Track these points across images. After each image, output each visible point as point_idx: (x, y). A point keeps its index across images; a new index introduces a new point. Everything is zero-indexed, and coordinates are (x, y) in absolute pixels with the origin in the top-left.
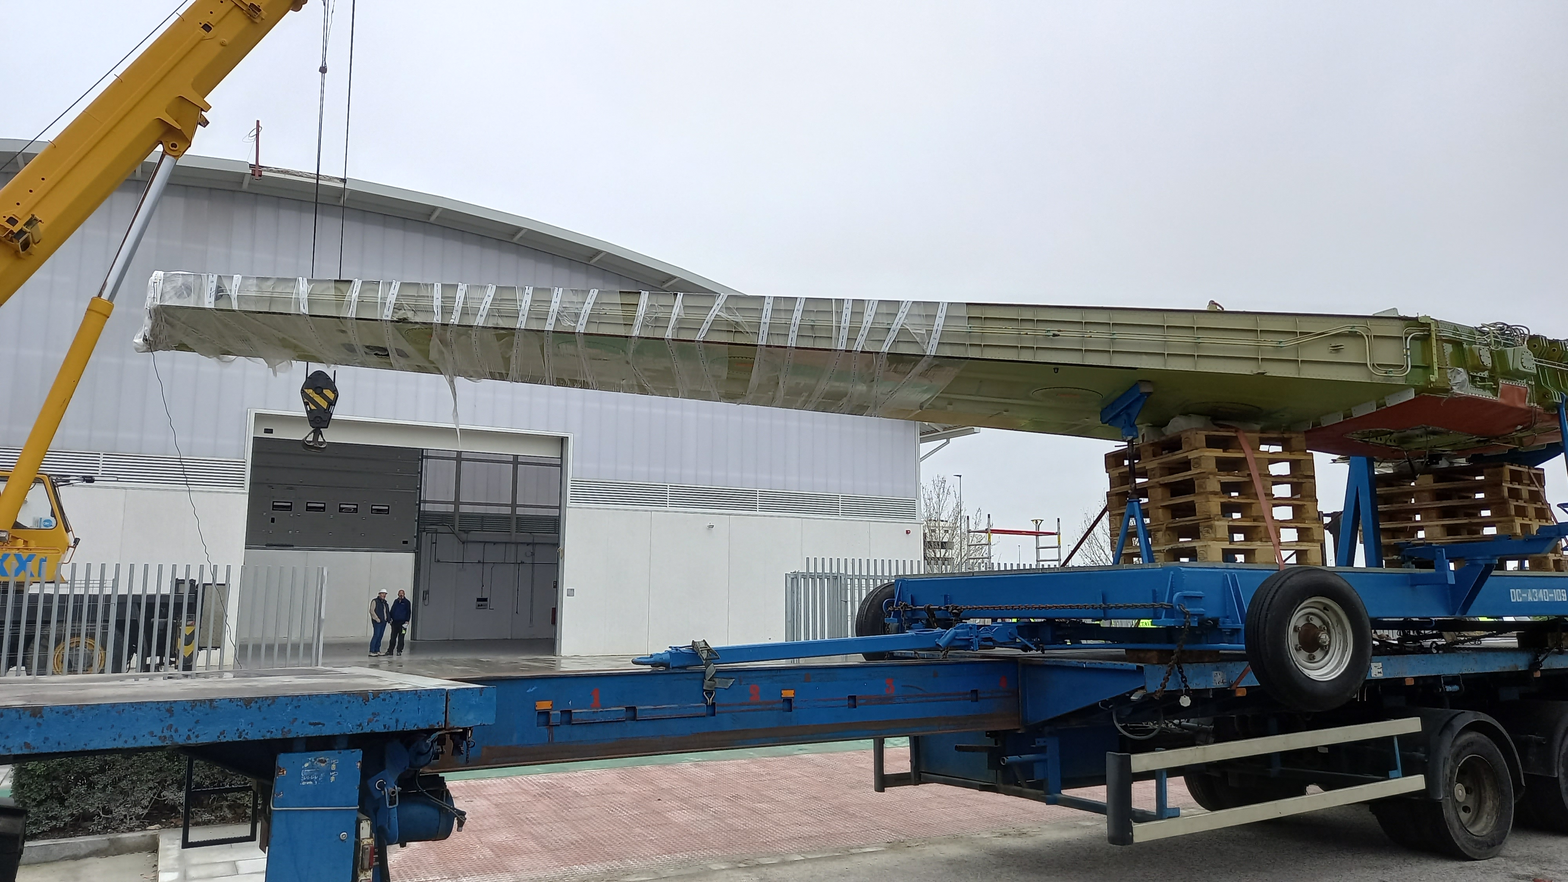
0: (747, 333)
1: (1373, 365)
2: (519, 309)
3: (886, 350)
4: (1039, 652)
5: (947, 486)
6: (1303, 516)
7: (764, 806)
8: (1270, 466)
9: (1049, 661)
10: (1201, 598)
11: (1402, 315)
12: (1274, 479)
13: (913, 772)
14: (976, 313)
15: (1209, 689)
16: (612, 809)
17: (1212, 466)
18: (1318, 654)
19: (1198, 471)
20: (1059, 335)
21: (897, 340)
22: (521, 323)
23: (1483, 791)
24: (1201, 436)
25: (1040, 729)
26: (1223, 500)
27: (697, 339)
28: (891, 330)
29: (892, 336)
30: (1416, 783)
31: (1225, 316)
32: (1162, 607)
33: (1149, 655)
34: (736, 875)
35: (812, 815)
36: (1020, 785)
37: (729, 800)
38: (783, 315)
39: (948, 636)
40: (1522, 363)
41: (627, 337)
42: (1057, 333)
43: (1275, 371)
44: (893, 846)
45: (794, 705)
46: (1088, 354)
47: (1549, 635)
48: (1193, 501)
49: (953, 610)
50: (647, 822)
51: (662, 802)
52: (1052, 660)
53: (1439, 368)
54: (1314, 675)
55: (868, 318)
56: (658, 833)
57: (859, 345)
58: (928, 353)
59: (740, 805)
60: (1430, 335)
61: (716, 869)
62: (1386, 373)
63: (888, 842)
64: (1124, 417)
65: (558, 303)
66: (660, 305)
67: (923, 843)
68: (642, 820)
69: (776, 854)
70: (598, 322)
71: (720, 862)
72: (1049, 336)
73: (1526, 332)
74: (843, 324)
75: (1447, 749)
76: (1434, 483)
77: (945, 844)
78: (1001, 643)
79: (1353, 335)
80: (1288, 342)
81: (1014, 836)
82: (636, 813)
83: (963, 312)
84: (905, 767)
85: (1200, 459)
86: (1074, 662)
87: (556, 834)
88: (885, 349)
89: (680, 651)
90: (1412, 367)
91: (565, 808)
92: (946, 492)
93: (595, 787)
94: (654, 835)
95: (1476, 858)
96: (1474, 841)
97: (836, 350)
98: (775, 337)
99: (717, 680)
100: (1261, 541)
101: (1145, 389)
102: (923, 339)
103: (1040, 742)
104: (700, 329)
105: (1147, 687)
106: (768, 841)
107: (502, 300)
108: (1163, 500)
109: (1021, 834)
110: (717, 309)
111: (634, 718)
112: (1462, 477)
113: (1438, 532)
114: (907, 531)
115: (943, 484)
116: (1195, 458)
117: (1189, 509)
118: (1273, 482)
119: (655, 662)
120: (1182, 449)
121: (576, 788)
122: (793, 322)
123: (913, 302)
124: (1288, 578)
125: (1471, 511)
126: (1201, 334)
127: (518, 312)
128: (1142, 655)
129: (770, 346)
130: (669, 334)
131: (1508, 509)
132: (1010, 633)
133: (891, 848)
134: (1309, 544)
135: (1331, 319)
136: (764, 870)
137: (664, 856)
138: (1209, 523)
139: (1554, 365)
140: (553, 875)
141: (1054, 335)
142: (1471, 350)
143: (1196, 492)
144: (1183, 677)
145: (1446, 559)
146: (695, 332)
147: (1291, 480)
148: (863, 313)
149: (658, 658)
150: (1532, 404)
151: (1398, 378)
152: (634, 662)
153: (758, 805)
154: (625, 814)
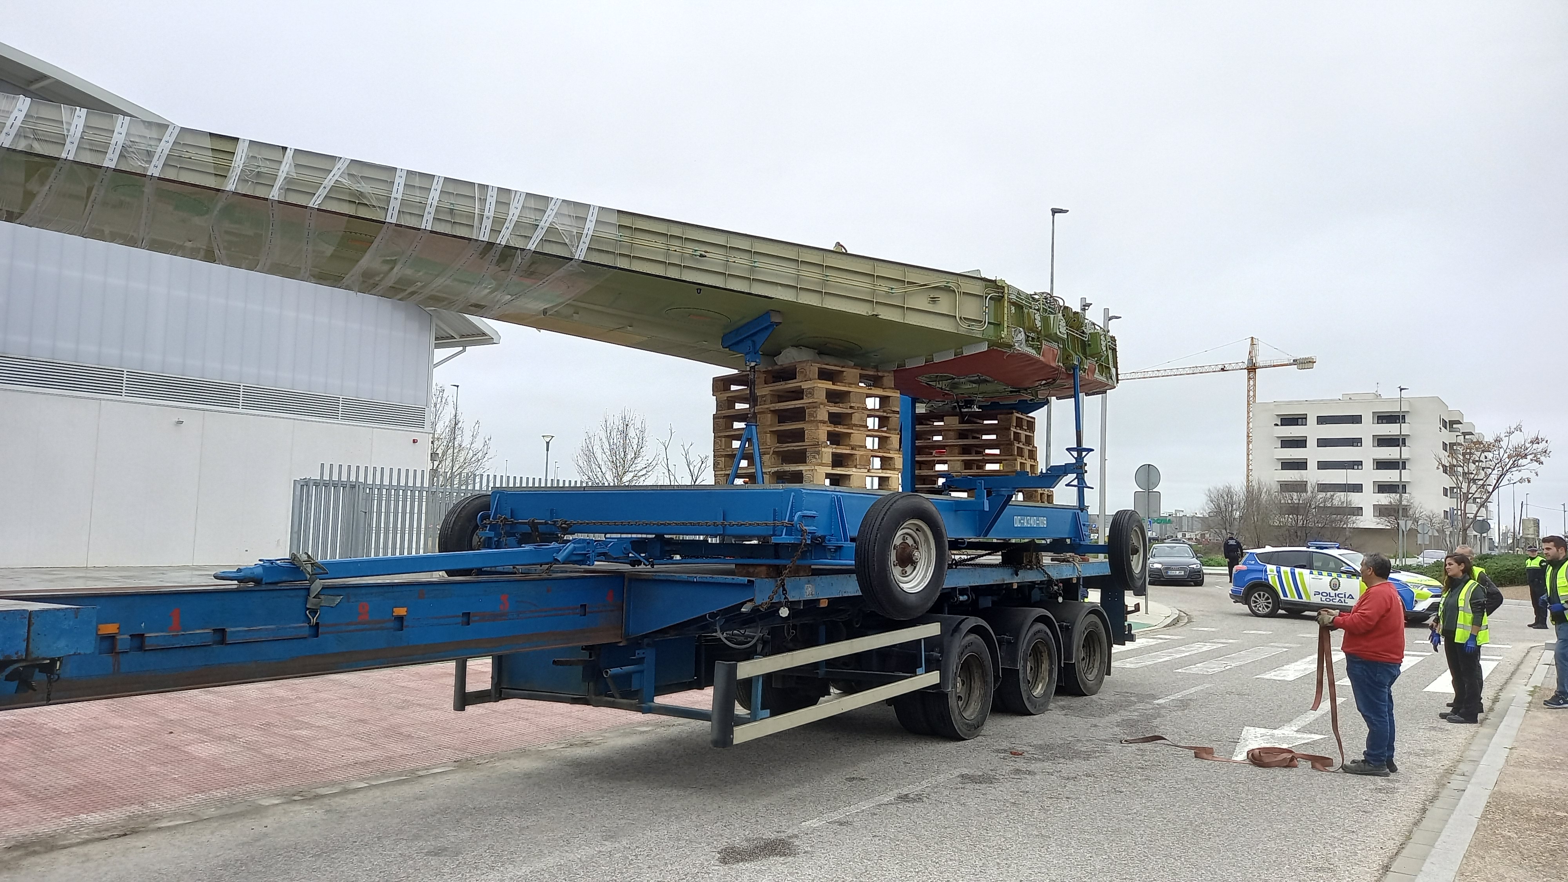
0: (374, 206)
1: (961, 318)
2: (66, 133)
3: (533, 248)
4: (649, 567)
5: (445, 395)
6: (888, 447)
7: (304, 732)
8: (867, 399)
9: (660, 576)
10: (814, 517)
11: (983, 277)
12: (868, 413)
13: (494, 688)
14: (627, 222)
15: (801, 601)
16: (111, 746)
17: (821, 396)
18: (909, 569)
19: (811, 401)
20: (706, 256)
21: (544, 239)
22: (69, 152)
23: (973, 683)
24: (815, 369)
25: (640, 641)
26: (829, 429)
27: (310, 205)
28: (539, 227)
29: (539, 234)
30: (932, 678)
31: (849, 258)
32: (783, 525)
33: (759, 569)
34: (295, 809)
35: (363, 739)
36: (612, 696)
37: (260, 729)
38: (417, 192)
39: (567, 551)
40: (1059, 328)
41: (218, 190)
42: (703, 253)
43: (886, 314)
44: (461, 765)
45: (405, 623)
46: (730, 278)
47: (1025, 554)
48: (803, 428)
49: (562, 524)
50: (162, 759)
51: (176, 736)
52: (662, 574)
53: (1008, 326)
54: (905, 587)
55: (514, 212)
56: (180, 770)
57: (503, 239)
58: (576, 257)
59: (275, 733)
60: (1003, 297)
61: (267, 804)
62: (969, 326)
63: (455, 761)
64: (750, 343)
65: (124, 134)
66: (264, 159)
67: (492, 760)
68: (155, 757)
69: (333, 783)
70: (179, 166)
71: (269, 796)
72: (696, 255)
73: (1061, 304)
74: (486, 213)
75: (956, 650)
76: (959, 423)
77: (515, 759)
78: (615, 558)
79: (947, 289)
80: (898, 289)
81: (581, 745)
82: (145, 749)
83: (614, 219)
84: (486, 684)
85: (813, 390)
86: (684, 577)
87: (43, 779)
88: (532, 246)
89: (276, 564)
90: (989, 323)
91: (45, 749)
92: (444, 401)
93: (80, 722)
94: (177, 773)
95: (966, 738)
96: (967, 724)
97: (477, 240)
98: (408, 217)
99: (322, 597)
100: (856, 468)
101: (776, 319)
102: (572, 242)
103: (639, 653)
104: (315, 194)
105: (756, 600)
106: (320, 770)
107: (38, 118)
108: (771, 425)
109: (587, 744)
110: (336, 175)
111: (223, 642)
112: (975, 420)
113: (959, 466)
114: (414, 440)
115: (441, 394)
116: (809, 388)
117: (799, 435)
118: (868, 415)
119: (242, 576)
120: (796, 378)
121: (54, 725)
122: (429, 202)
123: (563, 201)
124: (895, 502)
125: (979, 449)
126: (829, 273)
127: (64, 137)
128: (751, 570)
129: (401, 226)
130: (275, 194)
131: (1013, 450)
132: (624, 548)
133: (460, 767)
134: (892, 472)
135: (931, 273)
136: (326, 801)
137: (196, 795)
138: (817, 449)
139: (1074, 332)
140: (54, 828)
141: (701, 256)
142: (1028, 313)
143: (807, 420)
144: (784, 590)
145: (984, 489)
146: (308, 197)
147: (878, 413)
148: (510, 204)
149: (248, 574)
150: (1060, 364)
151: (977, 331)
152: (216, 577)
153: (296, 732)
154: (131, 751)
